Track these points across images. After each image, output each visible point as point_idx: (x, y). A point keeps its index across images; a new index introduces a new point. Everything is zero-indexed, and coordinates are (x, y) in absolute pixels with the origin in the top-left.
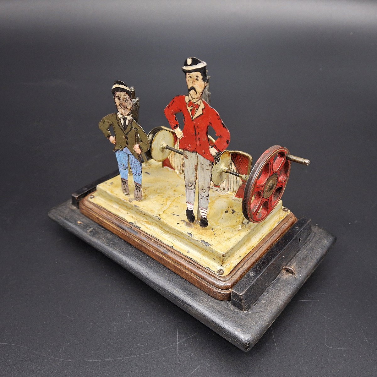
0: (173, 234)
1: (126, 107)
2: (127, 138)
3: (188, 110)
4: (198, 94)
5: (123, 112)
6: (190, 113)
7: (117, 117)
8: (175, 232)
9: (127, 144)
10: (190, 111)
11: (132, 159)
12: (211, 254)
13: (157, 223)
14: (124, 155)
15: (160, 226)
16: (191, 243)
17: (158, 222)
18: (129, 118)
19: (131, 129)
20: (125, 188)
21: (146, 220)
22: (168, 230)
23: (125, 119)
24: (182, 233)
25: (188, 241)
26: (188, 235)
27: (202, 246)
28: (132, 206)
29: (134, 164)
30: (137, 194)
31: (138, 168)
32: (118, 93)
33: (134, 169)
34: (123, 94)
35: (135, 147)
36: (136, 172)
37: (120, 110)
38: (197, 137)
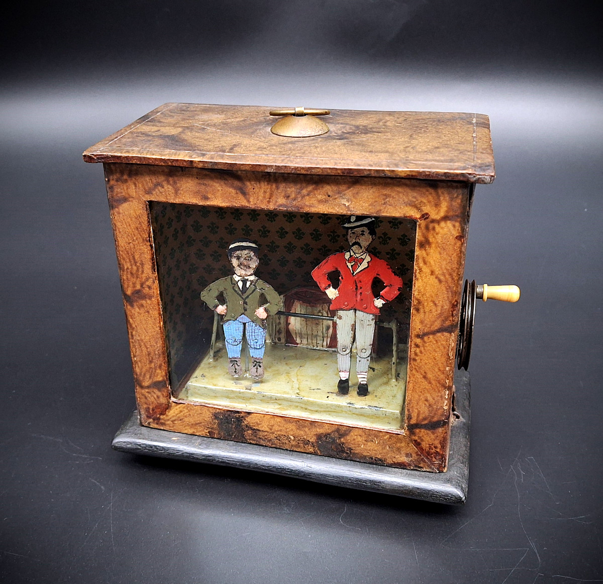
0: (325, 411)
1: (249, 267)
2: (245, 303)
3: (348, 266)
4: (363, 248)
5: (243, 272)
6: (351, 269)
7: (233, 280)
8: (327, 408)
9: (245, 310)
10: (350, 267)
11: (251, 328)
12: (384, 418)
13: (297, 404)
14: (237, 325)
15: (302, 407)
16: (354, 414)
17: (299, 403)
18: (252, 278)
19: (254, 290)
20: (236, 369)
21: (280, 406)
22: (316, 409)
23: (244, 282)
24: (339, 406)
25: (348, 414)
26: (349, 405)
27: (370, 412)
28: (255, 394)
29: (253, 334)
30: (257, 372)
31: (259, 338)
32: (238, 252)
33: (252, 341)
34: (246, 252)
35: (257, 312)
36: (255, 344)
37: (239, 271)
38: (359, 293)
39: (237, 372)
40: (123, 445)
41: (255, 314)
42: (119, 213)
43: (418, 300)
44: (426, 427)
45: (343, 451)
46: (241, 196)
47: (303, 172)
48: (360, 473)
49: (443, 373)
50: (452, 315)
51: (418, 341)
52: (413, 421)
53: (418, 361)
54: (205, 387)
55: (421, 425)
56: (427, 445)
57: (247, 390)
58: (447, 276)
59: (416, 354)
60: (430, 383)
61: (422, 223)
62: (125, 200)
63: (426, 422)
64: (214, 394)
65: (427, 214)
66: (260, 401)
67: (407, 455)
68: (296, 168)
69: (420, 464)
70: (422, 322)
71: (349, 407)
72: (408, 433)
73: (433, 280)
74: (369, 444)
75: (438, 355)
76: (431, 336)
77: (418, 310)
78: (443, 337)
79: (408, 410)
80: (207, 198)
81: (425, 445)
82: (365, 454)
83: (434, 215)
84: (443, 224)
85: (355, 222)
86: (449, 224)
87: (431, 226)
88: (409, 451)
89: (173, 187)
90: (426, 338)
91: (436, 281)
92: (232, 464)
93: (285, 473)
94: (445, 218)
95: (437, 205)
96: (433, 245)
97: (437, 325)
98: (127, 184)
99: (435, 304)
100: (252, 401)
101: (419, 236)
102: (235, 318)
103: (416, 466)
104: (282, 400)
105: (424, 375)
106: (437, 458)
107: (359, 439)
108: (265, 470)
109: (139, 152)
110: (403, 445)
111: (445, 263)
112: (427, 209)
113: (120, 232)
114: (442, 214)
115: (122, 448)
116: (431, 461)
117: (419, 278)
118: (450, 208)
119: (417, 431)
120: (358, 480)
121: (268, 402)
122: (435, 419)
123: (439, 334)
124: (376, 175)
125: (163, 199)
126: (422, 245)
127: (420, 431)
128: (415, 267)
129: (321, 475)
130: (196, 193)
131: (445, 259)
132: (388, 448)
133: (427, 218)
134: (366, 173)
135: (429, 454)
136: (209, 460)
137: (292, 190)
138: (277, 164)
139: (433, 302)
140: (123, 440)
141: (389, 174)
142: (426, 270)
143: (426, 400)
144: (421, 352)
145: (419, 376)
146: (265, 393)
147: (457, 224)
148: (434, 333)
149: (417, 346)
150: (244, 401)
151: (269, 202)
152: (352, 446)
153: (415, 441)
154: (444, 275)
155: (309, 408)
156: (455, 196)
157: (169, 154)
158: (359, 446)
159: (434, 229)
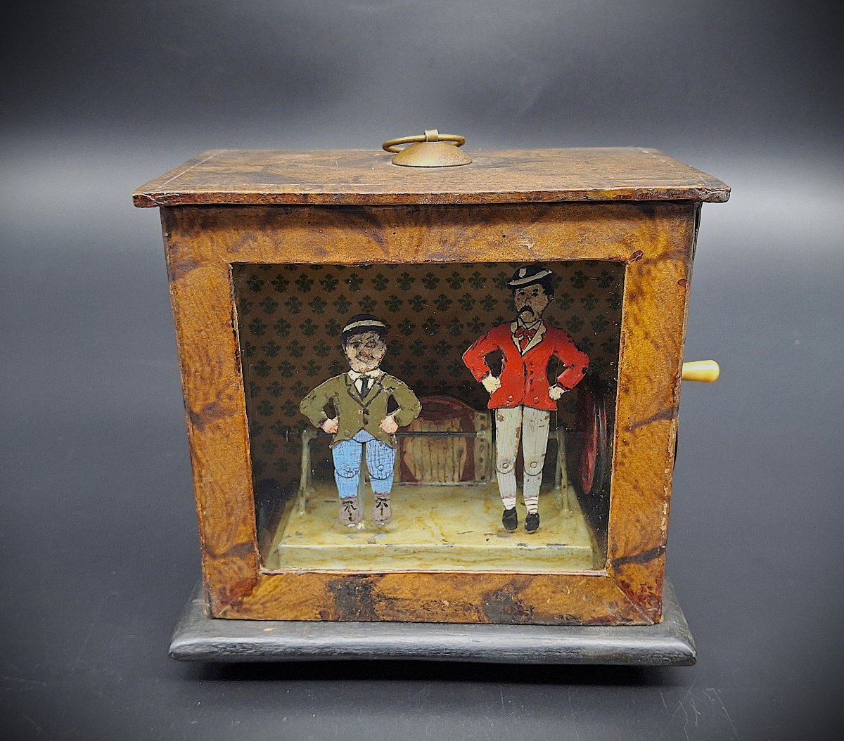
0: (485, 561)
1: (372, 357)
2: (366, 412)
3: (514, 342)
4: (536, 314)
5: (363, 366)
6: (518, 346)
7: (348, 378)
8: (490, 555)
9: (366, 423)
10: (517, 343)
11: (373, 449)
12: (571, 558)
13: (446, 555)
14: (353, 447)
15: (452, 560)
16: (527, 558)
17: (448, 552)
18: (377, 373)
19: (379, 392)
20: (351, 514)
21: (420, 562)
22: (473, 559)
23: (365, 380)
24: (506, 550)
25: (520, 560)
26: (520, 547)
27: (551, 553)
28: (382, 549)
29: (377, 458)
30: (382, 514)
31: (386, 463)
32: (356, 336)
33: (374, 469)
34: (368, 335)
35: (383, 424)
36: (380, 472)
37: (357, 365)
38: (528, 381)
39: (353, 519)
40: (189, 650)
41: (381, 426)
42: (185, 286)
43: (627, 376)
44: (636, 559)
45: (521, 613)
46: (375, 245)
47: (471, 201)
48: (550, 639)
49: (661, 479)
50: (673, 392)
51: (627, 436)
52: (620, 554)
53: (627, 465)
54: (306, 548)
55: (631, 558)
56: (639, 587)
57: (370, 545)
58: (666, 339)
59: (624, 455)
60: (643, 495)
61: (633, 265)
62: (195, 263)
63: (637, 552)
64: (320, 557)
65: (640, 252)
66: (390, 558)
67: (611, 605)
68: (461, 196)
69: (629, 614)
70: (632, 408)
71: (521, 549)
72: (612, 572)
73: (647, 346)
74: (558, 596)
75: (653, 453)
76: (644, 427)
77: (627, 391)
78: (660, 426)
79: (613, 538)
80: (323, 253)
81: (635, 587)
82: (552, 612)
83: (649, 254)
84: (661, 265)
85: (524, 277)
86: (670, 264)
87: (645, 269)
88: (613, 598)
89: (272, 239)
90: (637, 430)
91: (652, 346)
92: (362, 654)
93: (443, 656)
94: (664, 256)
95: (653, 239)
96: (648, 296)
97: (653, 410)
98: (199, 240)
99: (651, 380)
100: (379, 559)
101: (628, 285)
102: (351, 436)
103: (623, 619)
104: (423, 552)
105: (635, 483)
106: (652, 602)
107: (544, 591)
108: (413, 655)
109: (221, 188)
110: (605, 590)
111: (663, 319)
112: (638, 246)
113: (185, 316)
114: (660, 251)
115: (187, 655)
116: (643, 609)
117: (629, 344)
118: (670, 242)
119: (625, 567)
120: (548, 650)
121: (403, 558)
122: (650, 547)
123: (655, 423)
124: (576, 199)
125: (254, 259)
126: (632, 297)
127: (629, 568)
128: (623, 329)
129: (496, 650)
130: (307, 246)
131: (664, 315)
132: (584, 598)
133: (640, 258)
134: (561, 197)
135: (641, 598)
136: (326, 654)
137: (451, 232)
138: (433, 192)
139: (647, 377)
140: (186, 642)
141: (592, 197)
142: (638, 332)
143: (638, 521)
144: (631, 451)
145: (627, 486)
146: (397, 546)
147: (680, 263)
148: (648, 422)
149: (626, 443)
150: (366, 561)
151: (417, 251)
152: (533, 603)
153: (623, 582)
154: (662, 336)
155: (464, 559)
156: (678, 223)
157: (269, 189)
158: (544, 601)
159: (649, 272)
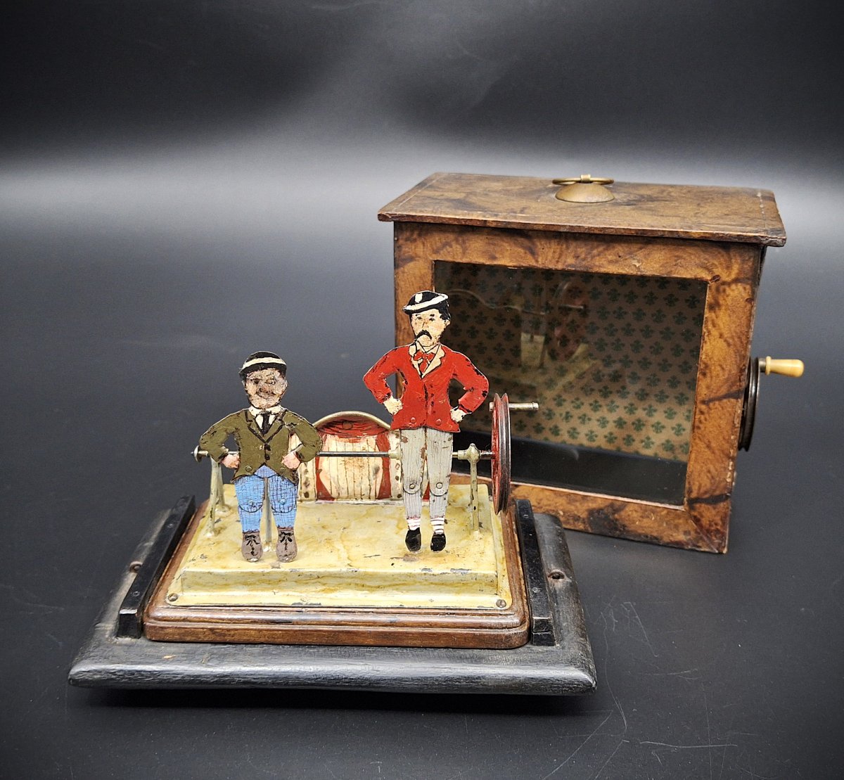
1: (273, 393)
2: (267, 448)
4: (433, 338)
5: (264, 402)
7: (249, 414)
9: (268, 458)
11: (275, 484)
14: (256, 483)
18: (277, 409)
19: (281, 428)
20: (253, 549)
23: (266, 415)
29: (279, 492)
30: (286, 549)
31: (288, 497)
32: (256, 373)
33: (276, 503)
34: (268, 372)
35: (285, 460)
36: (282, 506)
37: (257, 401)
38: (430, 402)
39: (255, 553)
41: (282, 462)
42: (403, 272)
43: (704, 363)
44: (707, 501)
45: (616, 529)
46: (529, 256)
47: (597, 232)
49: (728, 442)
50: (740, 379)
51: (703, 407)
52: (694, 495)
53: (703, 429)
55: (702, 499)
56: (708, 522)
58: (736, 339)
59: (700, 422)
60: (713, 453)
61: (713, 285)
62: (412, 259)
63: (707, 496)
65: (718, 276)
67: (686, 533)
68: (589, 228)
69: (698, 542)
70: (708, 387)
72: (687, 508)
73: (721, 343)
74: (645, 520)
75: (723, 423)
76: (717, 402)
77: (704, 374)
78: (728, 403)
79: (689, 483)
80: (494, 258)
81: (705, 522)
82: (640, 531)
83: (725, 277)
84: (733, 286)
85: (421, 302)
86: (740, 286)
87: (722, 288)
88: (686, 528)
89: (462, 247)
90: (711, 404)
91: (725, 344)
94: (736, 281)
95: (729, 267)
96: (723, 308)
97: (724, 391)
98: (416, 244)
99: (723, 369)
101: (709, 298)
102: (253, 472)
103: (694, 545)
105: (708, 443)
106: (717, 536)
107: (635, 515)
109: (432, 212)
110: (681, 521)
111: (734, 326)
112: (717, 271)
113: (402, 292)
114: (733, 276)
116: (710, 539)
117: (708, 341)
118: (740, 271)
119: (698, 505)
122: (717, 493)
123: (725, 400)
124: (671, 236)
125: (450, 259)
126: (712, 308)
127: (701, 506)
128: (704, 330)
130: (484, 253)
131: (734, 322)
132: (665, 525)
133: (718, 280)
134: (660, 234)
135: (708, 531)
137: (582, 250)
138: (571, 225)
139: (721, 366)
141: (683, 235)
142: (715, 333)
143: (709, 472)
144: (706, 420)
145: (702, 445)
147: (748, 287)
148: (720, 399)
149: (702, 413)
151: (558, 262)
152: (626, 523)
153: (695, 517)
154: (732, 337)
156: (747, 258)
157: (463, 215)
158: (634, 522)
159: (724, 291)
